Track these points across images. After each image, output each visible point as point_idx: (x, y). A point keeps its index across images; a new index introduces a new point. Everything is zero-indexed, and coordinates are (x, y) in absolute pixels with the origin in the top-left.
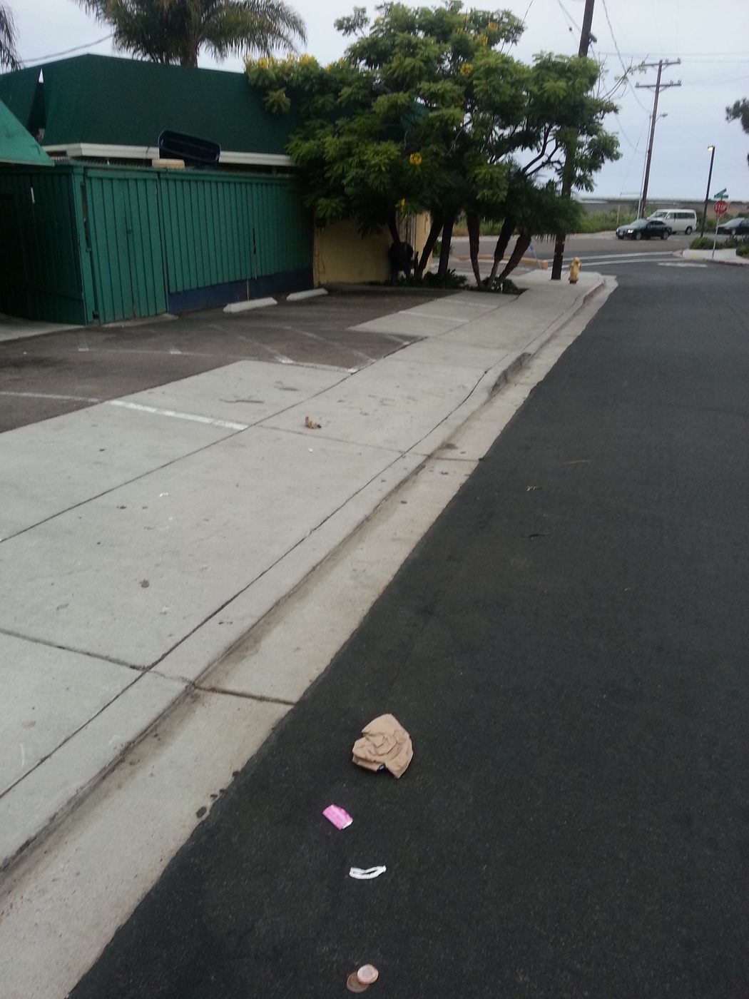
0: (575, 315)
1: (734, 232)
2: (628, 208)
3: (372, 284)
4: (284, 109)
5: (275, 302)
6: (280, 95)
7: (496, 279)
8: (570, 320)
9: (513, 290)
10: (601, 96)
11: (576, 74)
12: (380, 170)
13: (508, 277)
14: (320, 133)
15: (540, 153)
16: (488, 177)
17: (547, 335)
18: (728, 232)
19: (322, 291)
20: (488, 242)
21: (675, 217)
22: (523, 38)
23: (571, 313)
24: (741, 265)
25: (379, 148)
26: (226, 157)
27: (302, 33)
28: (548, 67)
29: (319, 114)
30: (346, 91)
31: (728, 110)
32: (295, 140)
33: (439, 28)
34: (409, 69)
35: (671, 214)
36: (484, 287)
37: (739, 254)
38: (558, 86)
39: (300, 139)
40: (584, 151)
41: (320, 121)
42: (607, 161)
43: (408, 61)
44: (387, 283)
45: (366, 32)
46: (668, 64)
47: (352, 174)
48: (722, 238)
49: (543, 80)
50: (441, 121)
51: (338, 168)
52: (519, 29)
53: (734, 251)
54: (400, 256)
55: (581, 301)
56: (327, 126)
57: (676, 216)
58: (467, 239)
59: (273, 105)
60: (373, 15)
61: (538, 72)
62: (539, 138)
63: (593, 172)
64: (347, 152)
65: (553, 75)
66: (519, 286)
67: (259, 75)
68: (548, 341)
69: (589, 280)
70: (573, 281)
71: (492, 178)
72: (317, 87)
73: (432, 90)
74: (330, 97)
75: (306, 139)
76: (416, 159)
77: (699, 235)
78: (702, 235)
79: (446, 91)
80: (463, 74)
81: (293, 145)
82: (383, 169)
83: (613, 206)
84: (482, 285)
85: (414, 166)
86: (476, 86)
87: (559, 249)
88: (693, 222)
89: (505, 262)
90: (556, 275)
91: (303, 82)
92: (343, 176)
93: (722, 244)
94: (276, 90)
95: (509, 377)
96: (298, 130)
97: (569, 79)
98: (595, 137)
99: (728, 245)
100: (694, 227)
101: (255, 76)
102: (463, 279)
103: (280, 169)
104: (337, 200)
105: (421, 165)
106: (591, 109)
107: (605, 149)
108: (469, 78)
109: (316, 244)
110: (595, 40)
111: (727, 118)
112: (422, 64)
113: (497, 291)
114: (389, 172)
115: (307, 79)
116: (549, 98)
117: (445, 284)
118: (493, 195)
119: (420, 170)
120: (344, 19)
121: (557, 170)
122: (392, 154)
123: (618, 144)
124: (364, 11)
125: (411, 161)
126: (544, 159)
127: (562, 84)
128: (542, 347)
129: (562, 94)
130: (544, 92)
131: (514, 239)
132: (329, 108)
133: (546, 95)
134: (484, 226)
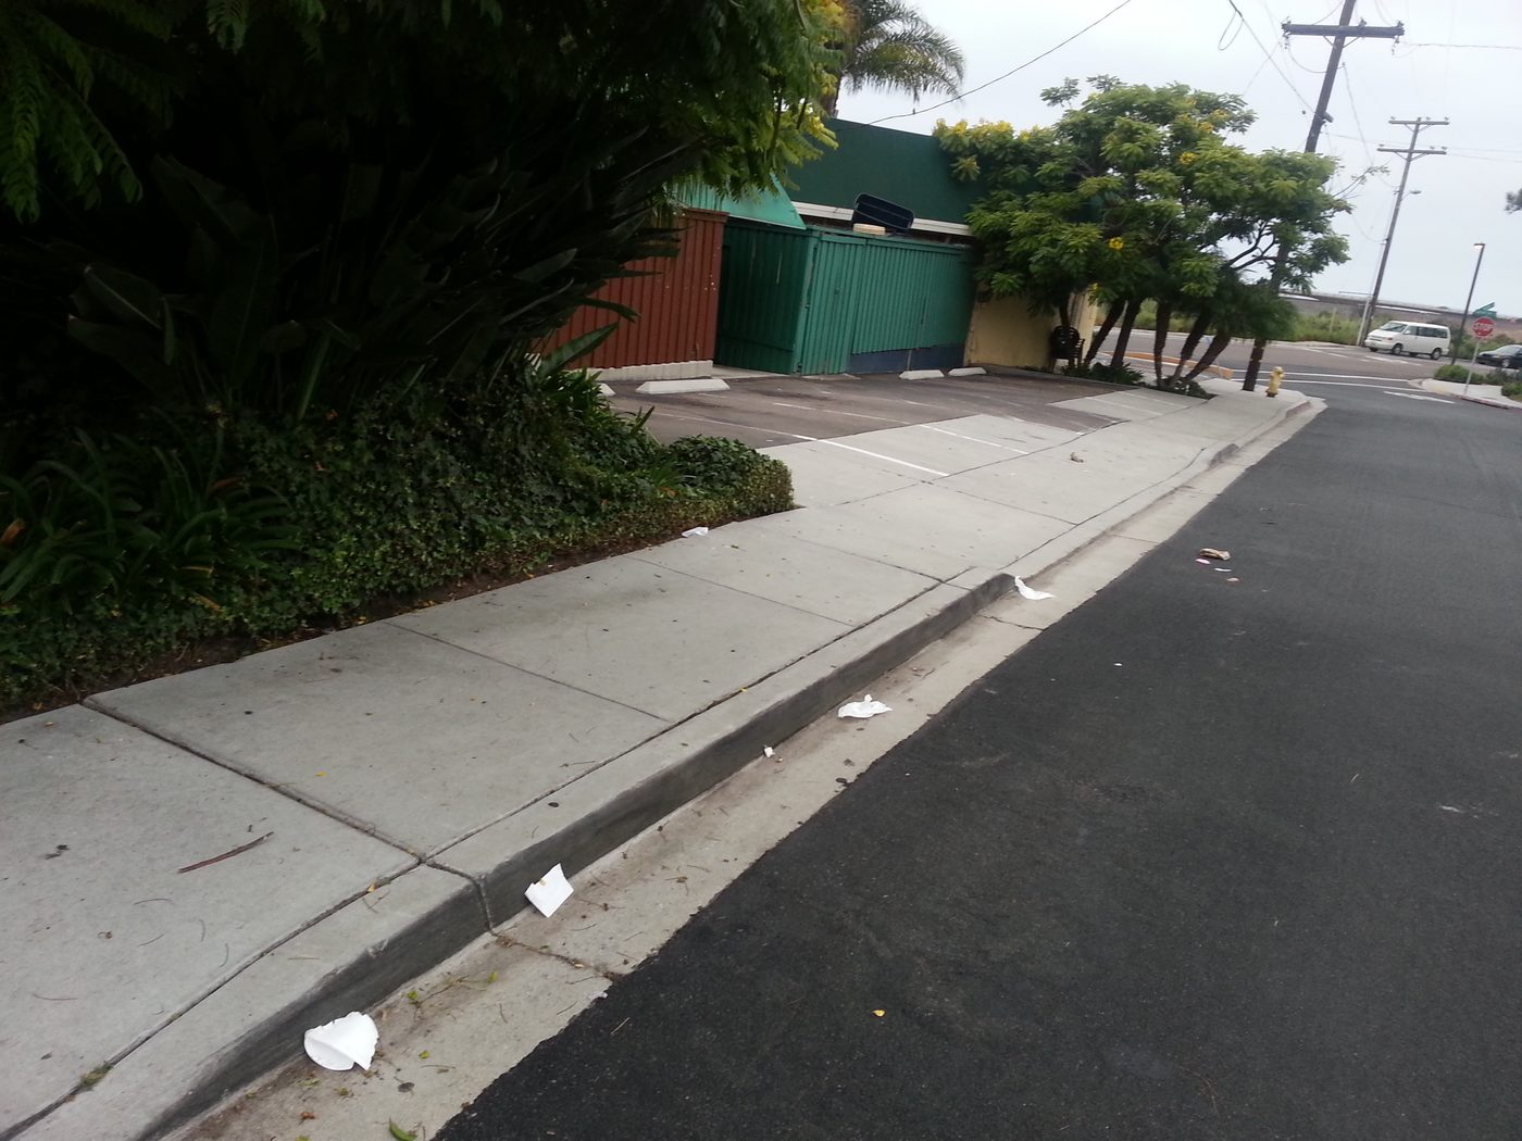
0: (1277, 426)
1: (1506, 364)
2: (1347, 310)
3: (1027, 368)
4: (973, 178)
5: (942, 375)
6: (970, 163)
7: (1181, 379)
8: (1272, 429)
9: (1197, 393)
10: (1333, 193)
11: (1308, 173)
12: (1077, 251)
13: (1195, 379)
14: (1006, 204)
15: (1252, 245)
16: (1197, 270)
17: (1252, 438)
18: (1498, 362)
19: (980, 370)
20: (1176, 339)
21: (1417, 334)
22: (1251, 128)
23: (1273, 424)
24: (1506, 408)
25: (1077, 229)
26: (919, 224)
27: (960, 73)
28: (1277, 164)
29: (1007, 185)
30: (1048, 166)
31: (1510, 198)
32: (977, 209)
33: (1161, 110)
34: (1126, 154)
35: (1412, 328)
36: (1165, 386)
37: (1506, 393)
38: (1286, 185)
39: (983, 209)
40: (1305, 249)
41: (1007, 192)
42: (1332, 263)
43: (1127, 145)
44: (1044, 370)
45: (1076, 104)
46: (1430, 123)
47: (1043, 251)
48: (1485, 370)
49: (1271, 177)
50: (1156, 211)
51: (1026, 245)
52: (1249, 119)
53: (1498, 389)
54: (1063, 341)
55: (1283, 415)
56: (1015, 198)
57: (1418, 332)
58: (1152, 334)
59: (961, 171)
60: (1087, 91)
61: (1267, 168)
62: (1252, 229)
63: (1314, 274)
64: (1037, 229)
65: (1283, 172)
66: (1209, 392)
67: (954, 140)
68: (1252, 442)
69: (1290, 397)
70: (1271, 395)
71: (1201, 271)
72: (1011, 157)
73: (1151, 179)
74: (1022, 168)
75: (990, 210)
76: (1117, 244)
77: (1449, 363)
78: (1453, 363)
79: (1166, 181)
80: (1184, 162)
81: (974, 214)
82: (1081, 251)
83: (1324, 307)
84: (1162, 384)
85: (1113, 251)
86: (1198, 178)
87: (1257, 354)
88: (1444, 344)
89: (1192, 363)
90: (1249, 385)
91: (996, 150)
92: (1030, 253)
93: (1482, 377)
94: (966, 157)
95: (1223, 458)
96: (981, 199)
97: (1301, 178)
98: (1320, 235)
99: (1491, 381)
100: (1445, 350)
101: (949, 142)
102: (1139, 376)
103: (955, 238)
104: (1014, 276)
105: (1121, 250)
106: (1319, 208)
107: (1331, 251)
108: (1189, 167)
109: (974, 320)
110: (1330, 120)
111: (1508, 209)
112: (1141, 150)
113: (1181, 392)
114: (1085, 254)
115: (1001, 147)
116: (1276, 195)
117: (1117, 377)
118: (1200, 289)
119: (1119, 255)
120: (1053, 89)
121: (1270, 266)
122: (1093, 237)
123: (1347, 248)
124: (1075, 82)
125: (1111, 245)
126: (1257, 252)
127: (1292, 183)
128: (1247, 444)
129: (1291, 193)
130: (1272, 189)
131: (1206, 340)
132: (1021, 179)
133: (1272, 193)
134: (1175, 322)
